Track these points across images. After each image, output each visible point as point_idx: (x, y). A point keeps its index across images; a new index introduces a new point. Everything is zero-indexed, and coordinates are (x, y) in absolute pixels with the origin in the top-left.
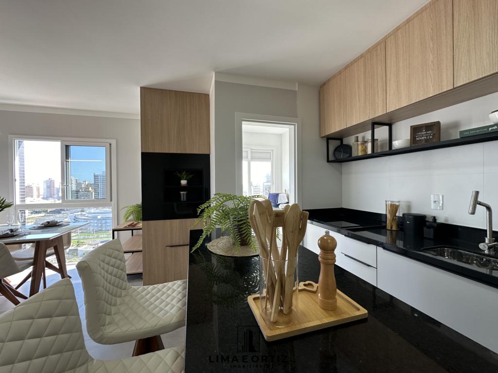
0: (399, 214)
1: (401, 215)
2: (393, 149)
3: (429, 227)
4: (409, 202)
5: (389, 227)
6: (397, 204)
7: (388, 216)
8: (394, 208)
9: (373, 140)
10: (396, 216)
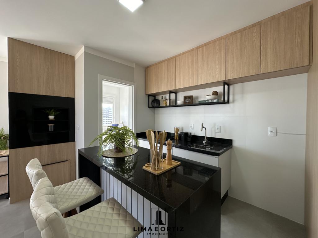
0: (179, 133)
1: (180, 133)
2: (177, 104)
3: (189, 137)
4: (182, 127)
5: (175, 139)
6: (178, 128)
7: (175, 134)
8: (177, 130)
9: (170, 99)
10: (178, 134)
